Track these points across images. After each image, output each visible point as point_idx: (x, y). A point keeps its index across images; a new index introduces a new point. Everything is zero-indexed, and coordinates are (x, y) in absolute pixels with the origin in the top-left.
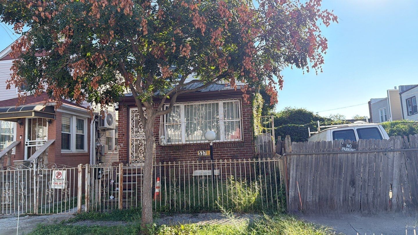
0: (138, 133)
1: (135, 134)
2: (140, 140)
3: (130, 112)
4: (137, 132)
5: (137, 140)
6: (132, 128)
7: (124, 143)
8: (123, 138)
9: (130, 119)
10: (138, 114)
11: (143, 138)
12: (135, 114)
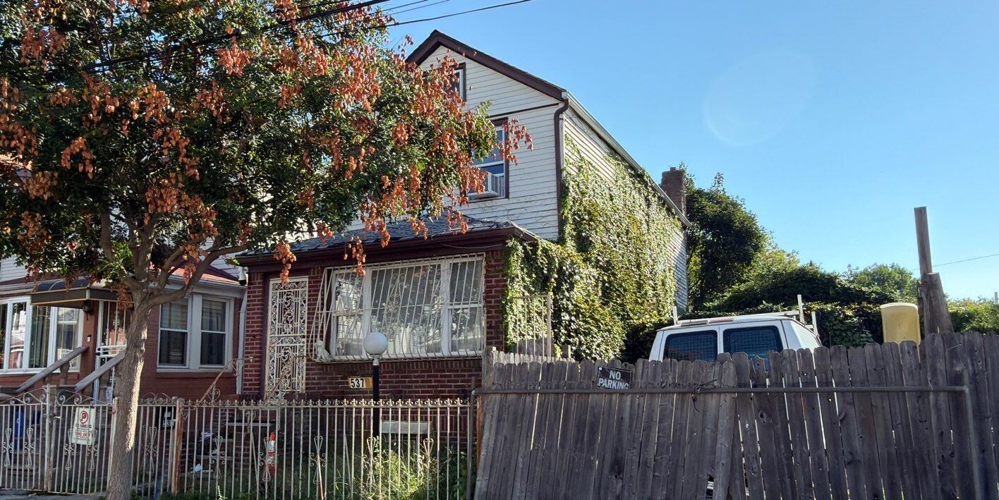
0: (283, 335)
1: (276, 335)
2: (285, 350)
3: (271, 287)
4: (281, 331)
5: (280, 349)
6: (272, 323)
7: (254, 354)
8: (253, 344)
9: (270, 303)
10: (283, 291)
11: (291, 345)
12: (278, 291)
